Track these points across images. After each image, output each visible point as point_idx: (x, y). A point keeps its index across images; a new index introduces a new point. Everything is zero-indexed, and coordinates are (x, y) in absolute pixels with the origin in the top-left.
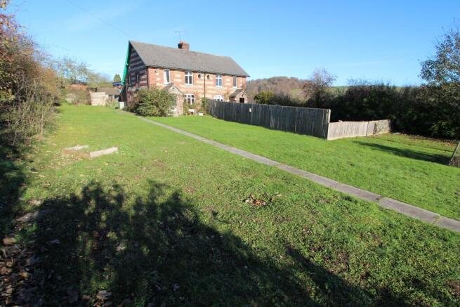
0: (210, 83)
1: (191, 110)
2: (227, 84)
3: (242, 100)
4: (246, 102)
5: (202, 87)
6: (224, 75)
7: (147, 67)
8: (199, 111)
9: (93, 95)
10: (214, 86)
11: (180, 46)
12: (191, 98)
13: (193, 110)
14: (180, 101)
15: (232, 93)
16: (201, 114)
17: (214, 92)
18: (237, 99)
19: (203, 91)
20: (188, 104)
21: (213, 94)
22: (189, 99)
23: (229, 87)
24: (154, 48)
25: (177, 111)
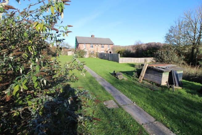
0: (99, 47)
1: (92, 56)
2: (105, 47)
3: (110, 52)
4: (112, 53)
5: (96, 48)
6: (104, 44)
7: (79, 44)
8: (95, 56)
9: (68, 52)
10: (100, 48)
11: (92, 36)
12: (93, 52)
13: (93, 56)
14: (88, 53)
15: (107, 50)
16: (95, 57)
17: (101, 50)
18: (109, 52)
19: (96, 50)
20: (91, 54)
21: (100, 51)
22: (92, 53)
23: (106, 48)
24: (82, 38)
25: (87, 56)
